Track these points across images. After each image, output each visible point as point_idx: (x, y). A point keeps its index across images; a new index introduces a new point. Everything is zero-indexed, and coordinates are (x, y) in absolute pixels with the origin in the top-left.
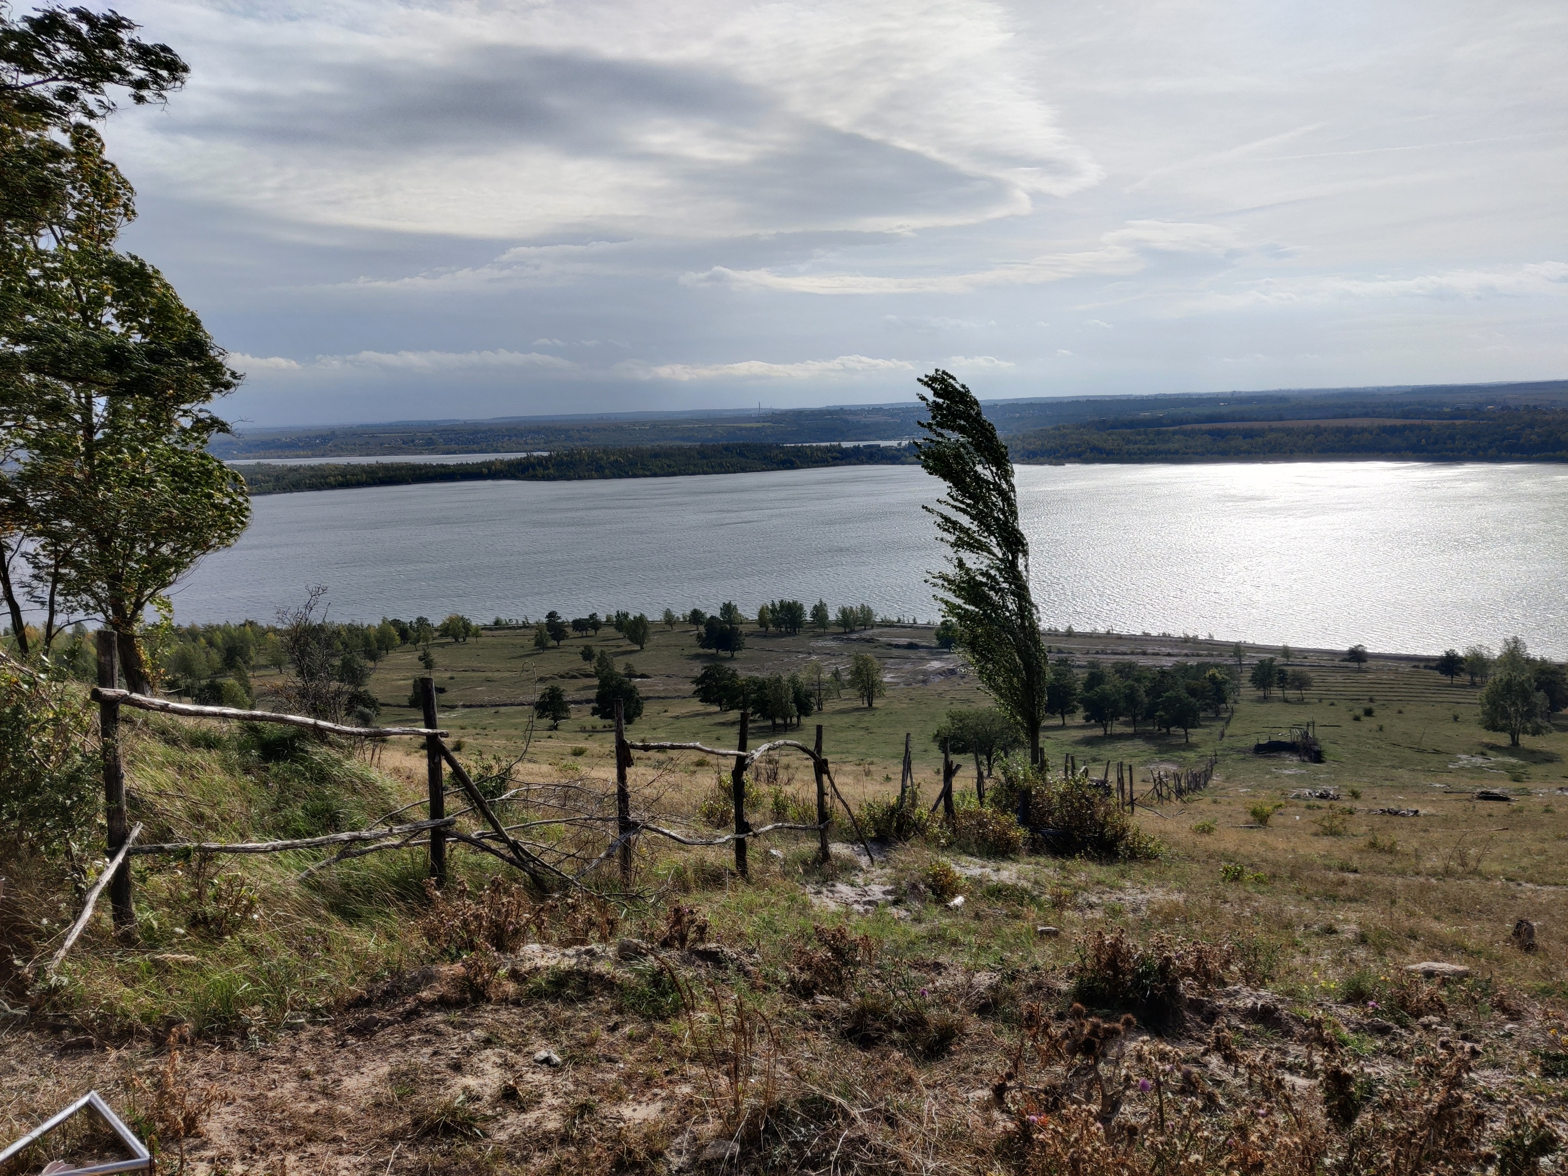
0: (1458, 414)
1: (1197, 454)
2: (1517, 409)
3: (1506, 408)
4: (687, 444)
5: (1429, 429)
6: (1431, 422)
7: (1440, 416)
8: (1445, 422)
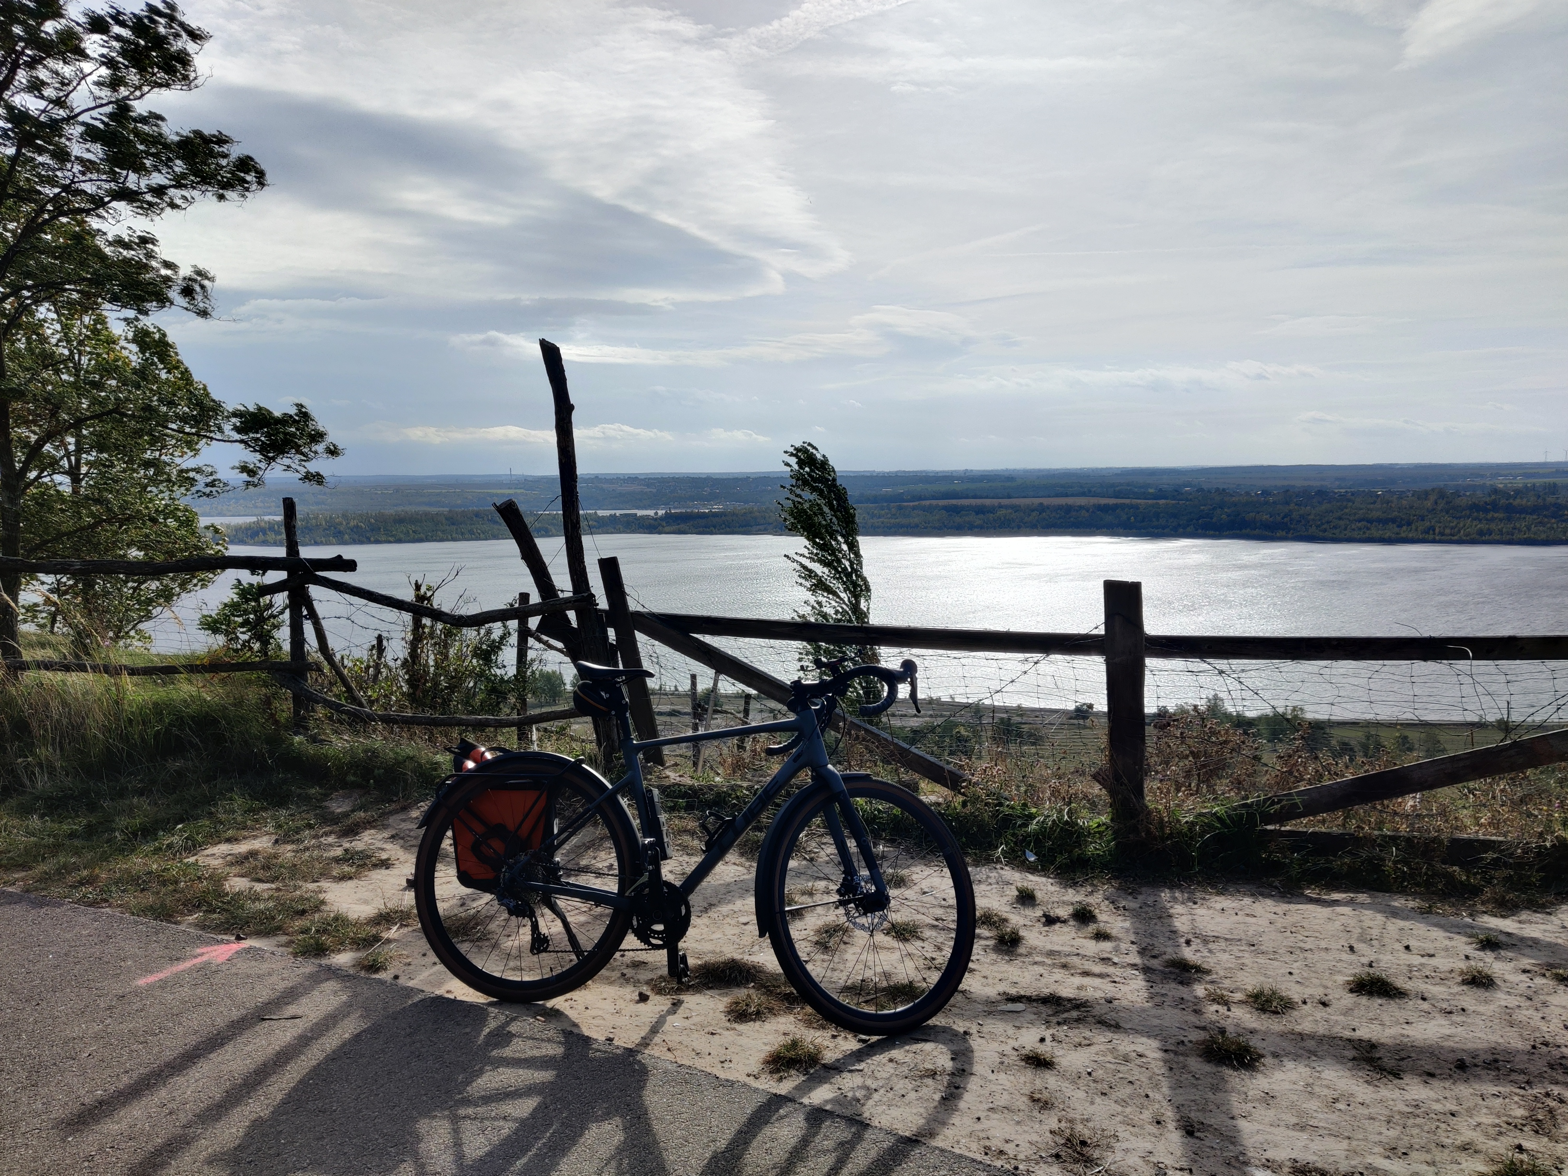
0: (1161, 494)
1: (935, 528)
2: (1209, 491)
3: (1201, 490)
4: (434, 510)
5: (1137, 507)
6: (1139, 501)
7: (1145, 496)
8: (1150, 502)
